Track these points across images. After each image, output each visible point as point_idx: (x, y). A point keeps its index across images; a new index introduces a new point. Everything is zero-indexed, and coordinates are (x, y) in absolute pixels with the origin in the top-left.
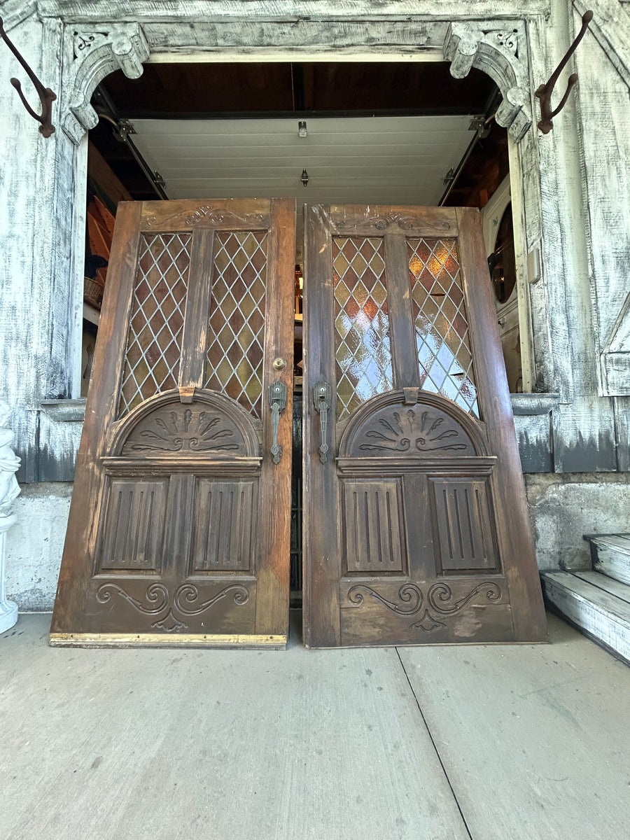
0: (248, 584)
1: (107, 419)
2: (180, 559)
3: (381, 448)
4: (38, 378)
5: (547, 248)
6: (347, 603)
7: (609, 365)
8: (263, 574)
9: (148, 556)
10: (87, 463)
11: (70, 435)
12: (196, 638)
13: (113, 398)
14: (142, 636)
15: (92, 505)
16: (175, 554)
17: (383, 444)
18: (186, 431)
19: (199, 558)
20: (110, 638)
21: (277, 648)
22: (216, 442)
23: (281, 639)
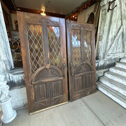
0: (62, 97)
1: (30, 74)
2: (51, 96)
3: (80, 72)
4: (6, 66)
5: (104, 36)
6: (76, 95)
7: (107, 56)
8: (64, 95)
9: (45, 97)
10: (28, 84)
11: (18, 77)
12: (55, 106)
13: (30, 69)
14: (46, 108)
15: (31, 91)
16: (50, 95)
17: (80, 71)
18: (48, 74)
19: (54, 95)
20: (41, 111)
21: (67, 103)
22: (54, 76)
23: (67, 102)
